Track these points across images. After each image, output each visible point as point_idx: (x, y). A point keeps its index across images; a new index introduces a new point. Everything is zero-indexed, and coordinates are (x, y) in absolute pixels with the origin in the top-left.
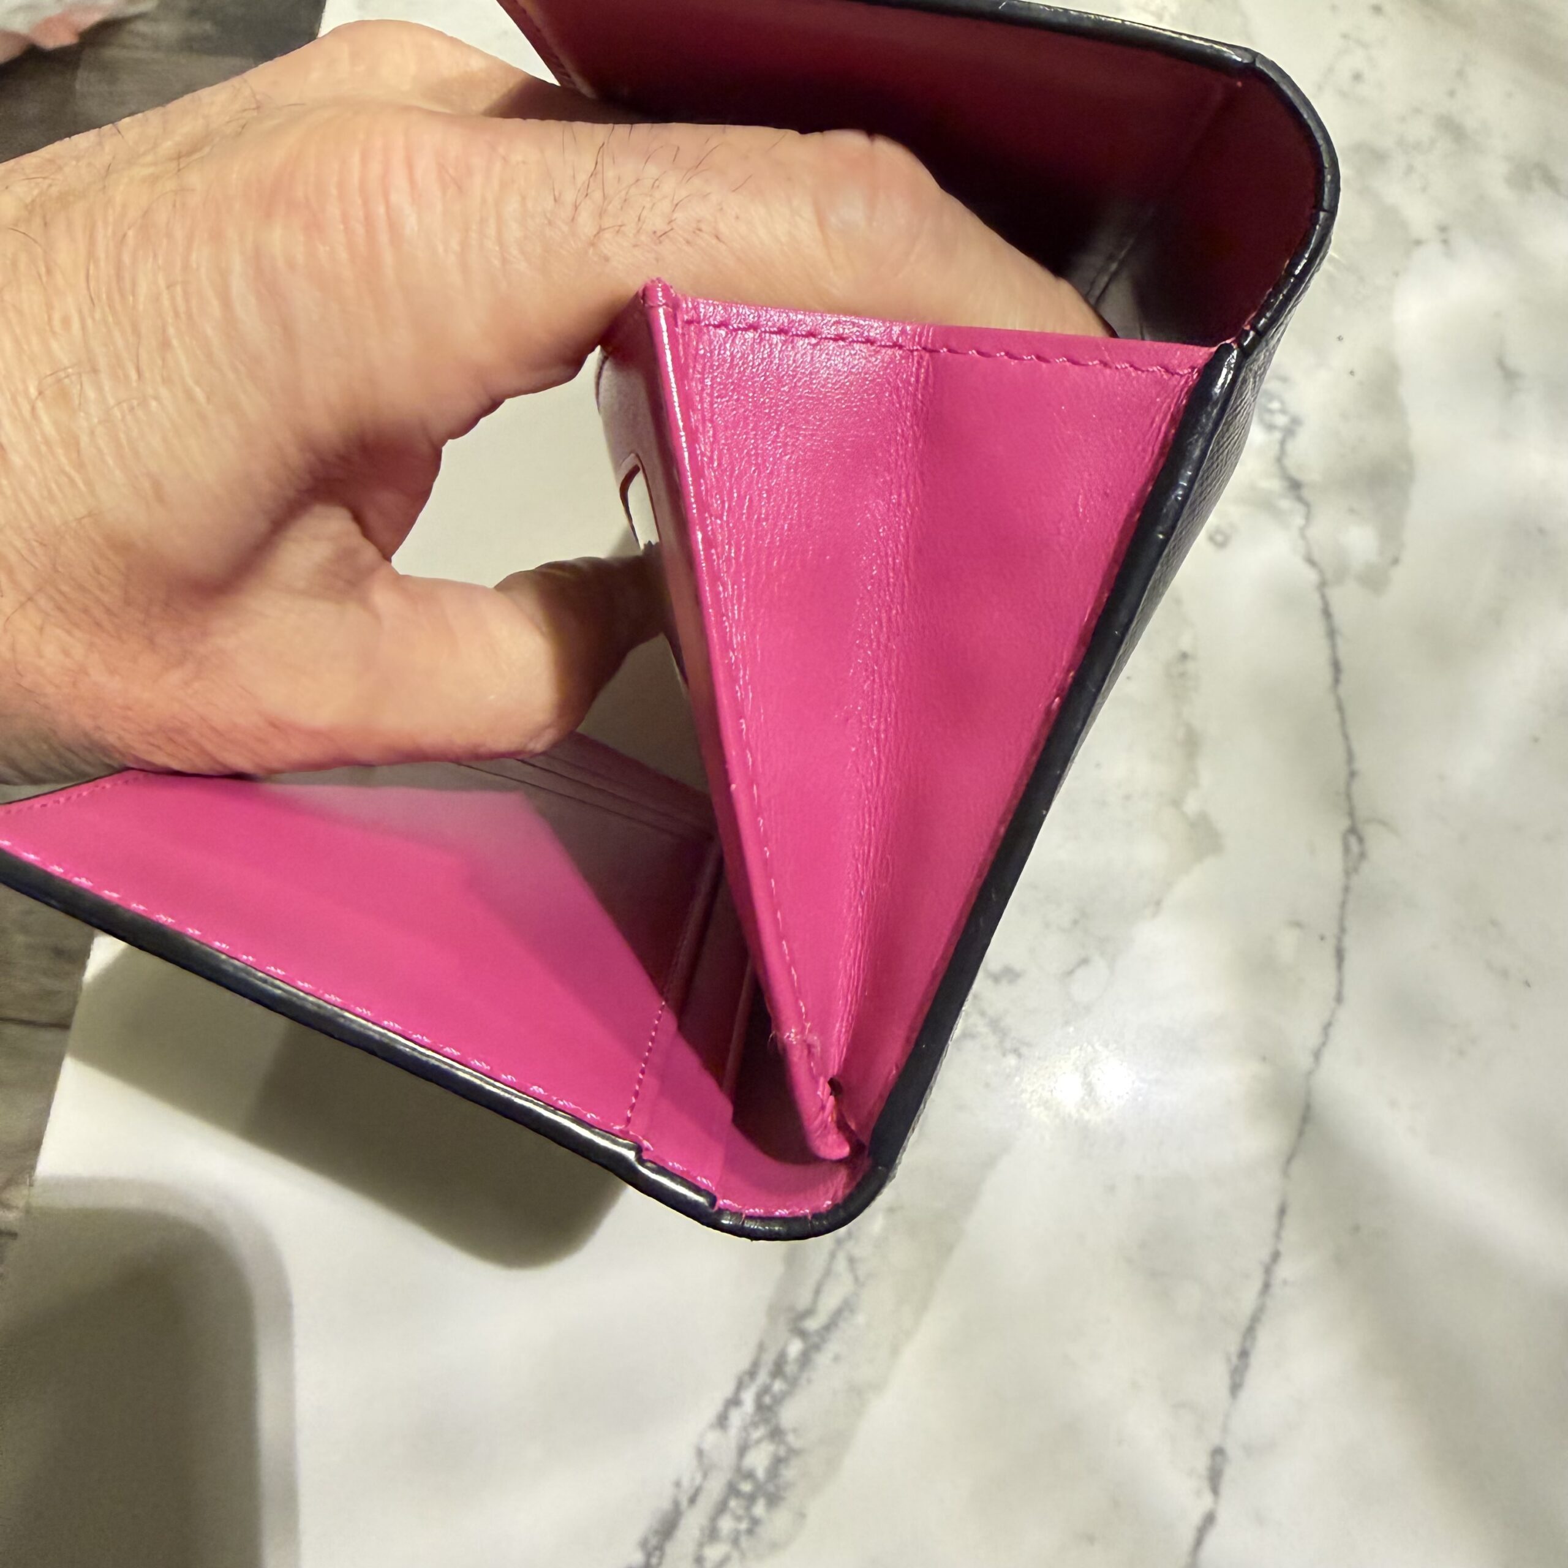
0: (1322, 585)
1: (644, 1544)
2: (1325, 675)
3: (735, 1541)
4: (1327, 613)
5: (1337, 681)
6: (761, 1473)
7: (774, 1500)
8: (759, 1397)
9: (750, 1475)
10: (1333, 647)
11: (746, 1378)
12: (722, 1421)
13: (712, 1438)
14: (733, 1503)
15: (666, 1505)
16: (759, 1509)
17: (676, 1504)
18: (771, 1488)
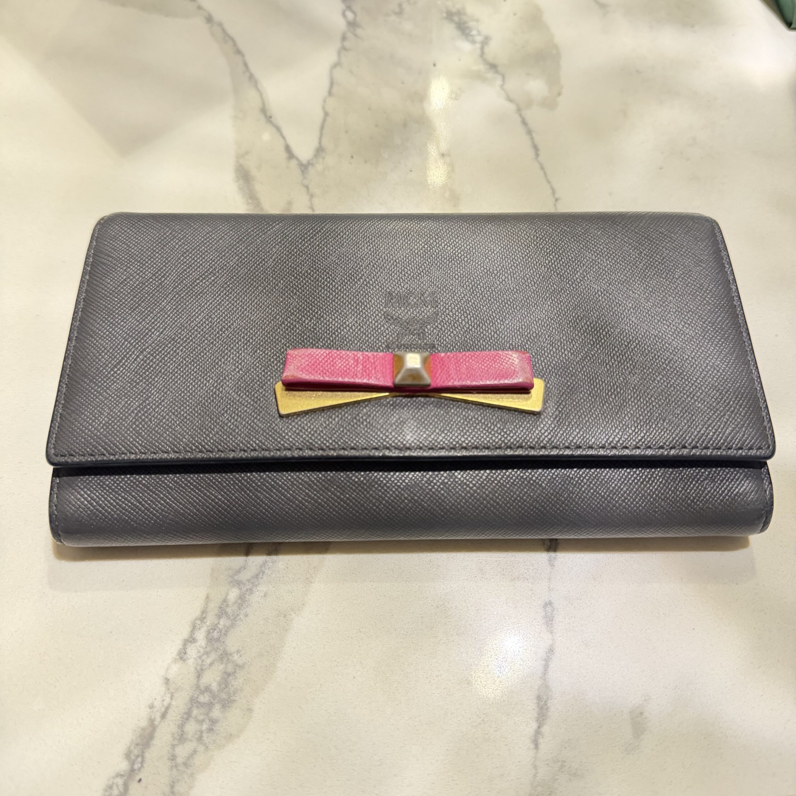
0: (519, 110)
1: (128, 755)
2: (531, 153)
3: (200, 739)
4: (524, 122)
5: (537, 155)
6: (215, 687)
7: (227, 704)
8: (208, 632)
9: (207, 689)
10: (532, 139)
11: (198, 622)
12: (182, 655)
13: (175, 668)
14: (195, 712)
15: (144, 723)
16: (216, 713)
17: (152, 721)
18: (224, 696)
